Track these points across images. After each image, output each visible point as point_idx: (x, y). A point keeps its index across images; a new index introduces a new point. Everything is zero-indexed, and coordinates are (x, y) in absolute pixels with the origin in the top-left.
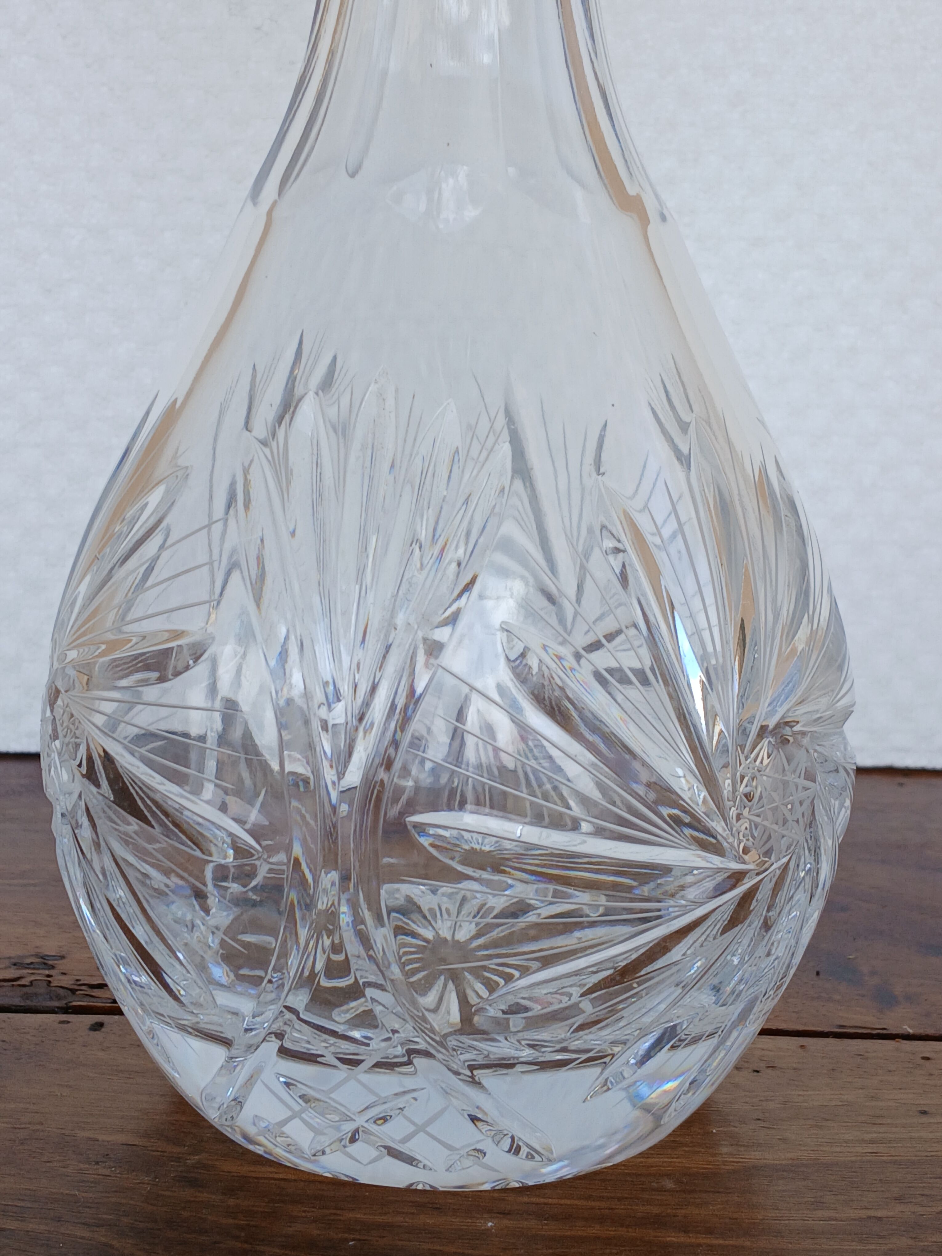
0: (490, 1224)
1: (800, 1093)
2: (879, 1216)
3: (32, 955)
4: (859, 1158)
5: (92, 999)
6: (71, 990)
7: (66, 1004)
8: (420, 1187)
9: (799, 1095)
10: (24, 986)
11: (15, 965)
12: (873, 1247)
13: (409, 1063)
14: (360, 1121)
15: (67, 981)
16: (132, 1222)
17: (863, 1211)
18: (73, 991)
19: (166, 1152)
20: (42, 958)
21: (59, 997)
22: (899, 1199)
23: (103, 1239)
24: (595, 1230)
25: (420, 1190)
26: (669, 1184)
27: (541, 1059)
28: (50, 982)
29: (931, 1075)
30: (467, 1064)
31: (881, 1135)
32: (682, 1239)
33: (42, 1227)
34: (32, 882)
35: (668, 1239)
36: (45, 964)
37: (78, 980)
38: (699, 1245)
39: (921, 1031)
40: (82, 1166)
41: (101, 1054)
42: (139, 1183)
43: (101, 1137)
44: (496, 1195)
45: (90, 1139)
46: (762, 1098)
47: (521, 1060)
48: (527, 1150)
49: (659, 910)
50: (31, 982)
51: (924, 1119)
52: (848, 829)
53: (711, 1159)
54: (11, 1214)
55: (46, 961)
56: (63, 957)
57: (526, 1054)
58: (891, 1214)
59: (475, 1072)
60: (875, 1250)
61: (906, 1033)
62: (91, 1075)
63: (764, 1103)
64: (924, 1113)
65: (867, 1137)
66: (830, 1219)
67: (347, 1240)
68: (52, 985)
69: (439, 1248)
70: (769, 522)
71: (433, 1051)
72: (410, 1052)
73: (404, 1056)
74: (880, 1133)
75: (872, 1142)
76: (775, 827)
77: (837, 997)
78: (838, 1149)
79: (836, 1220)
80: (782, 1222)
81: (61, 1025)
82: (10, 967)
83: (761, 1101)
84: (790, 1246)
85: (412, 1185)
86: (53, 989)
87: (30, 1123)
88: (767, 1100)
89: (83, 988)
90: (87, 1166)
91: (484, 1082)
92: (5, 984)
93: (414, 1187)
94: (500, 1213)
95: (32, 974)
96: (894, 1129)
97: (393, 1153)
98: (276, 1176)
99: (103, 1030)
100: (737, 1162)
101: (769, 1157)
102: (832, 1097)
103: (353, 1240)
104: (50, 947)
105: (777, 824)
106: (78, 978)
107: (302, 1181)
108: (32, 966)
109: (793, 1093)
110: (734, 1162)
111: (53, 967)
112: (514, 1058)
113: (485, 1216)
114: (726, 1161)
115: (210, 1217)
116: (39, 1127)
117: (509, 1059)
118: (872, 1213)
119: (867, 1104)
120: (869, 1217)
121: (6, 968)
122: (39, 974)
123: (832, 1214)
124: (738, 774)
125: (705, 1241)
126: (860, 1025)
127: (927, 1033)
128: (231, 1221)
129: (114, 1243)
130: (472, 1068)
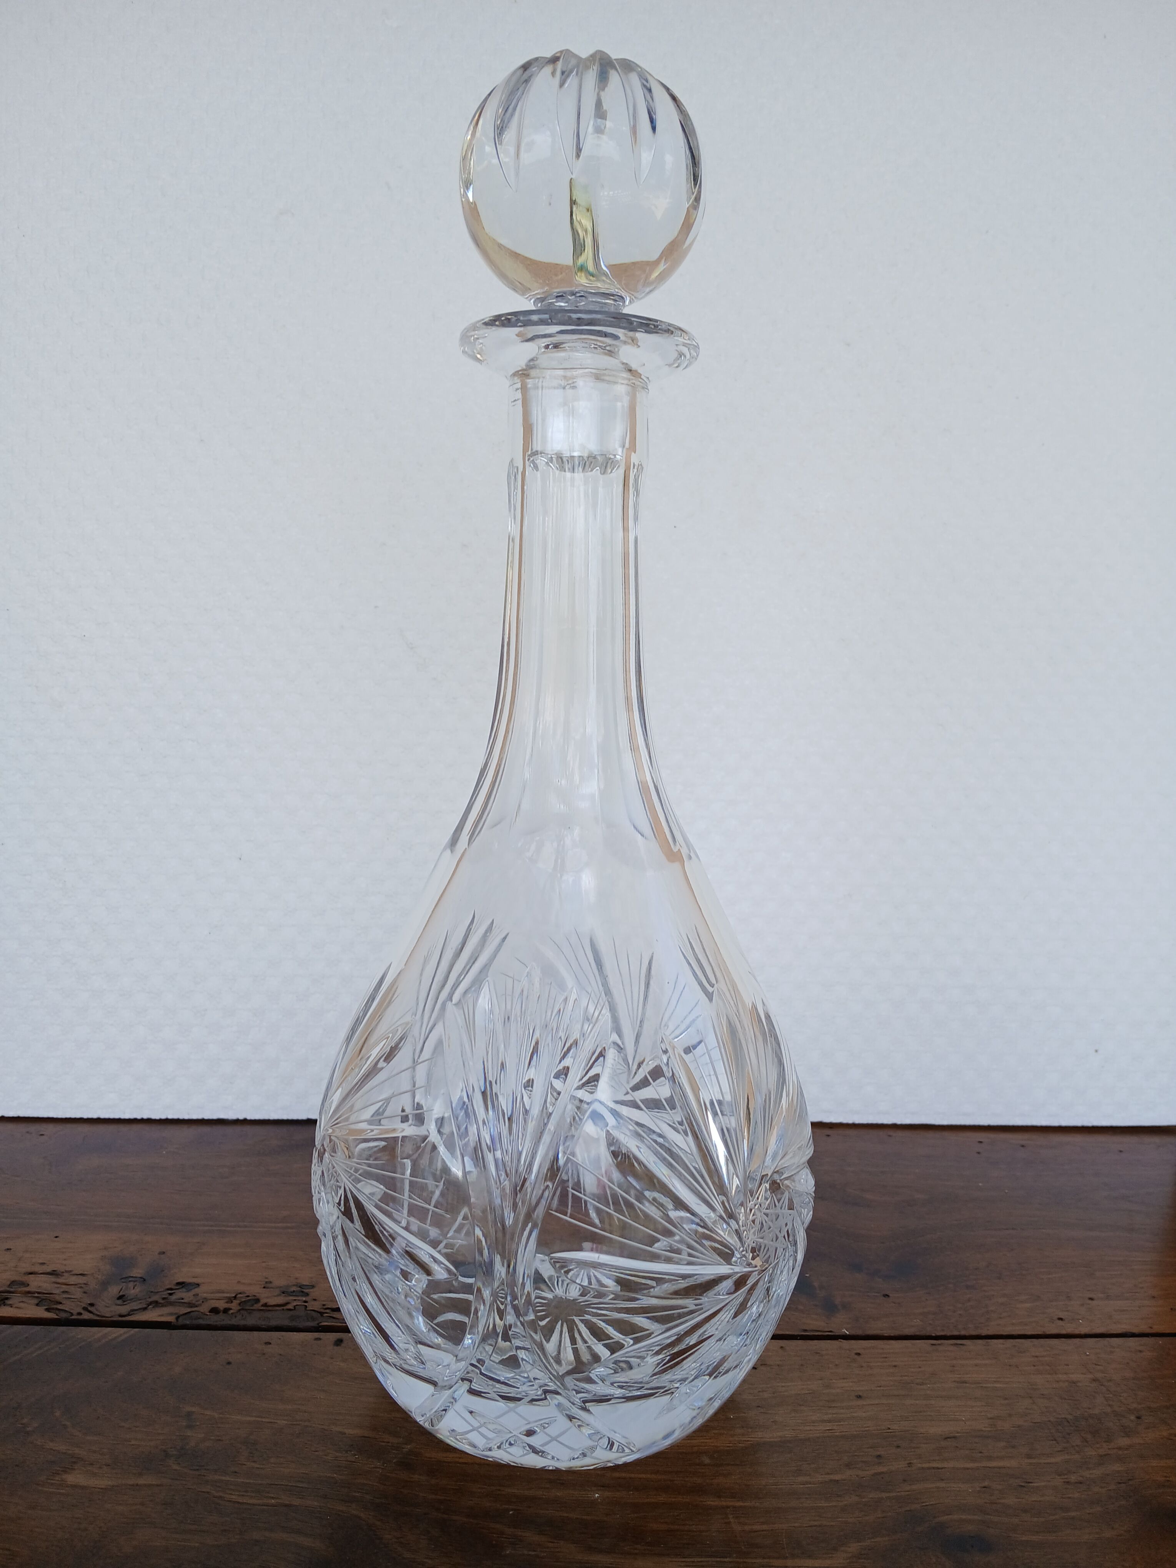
0: (597, 1495)
1: (783, 1385)
2: (837, 1479)
3: (294, 1285)
4: (822, 1434)
5: (334, 1320)
6: (319, 1312)
7: (318, 1324)
8: (551, 1468)
9: (782, 1386)
10: (290, 1310)
11: (283, 1293)
12: (834, 1504)
13: (546, 1398)
14: (515, 1433)
15: (316, 1306)
16: (372, 1498)
17: (827, 1476)
18: (321, 1314)
19: (389, 1442)
20: (300, 1287)
21: (313, 1319)
22: (848, 1466)
23: (354, 1512)
24: (662, 1498)
25: (552, 1470)
26: (707, 1460)
27: (627, 1395)
28: (306, 1306)
29: (862, 1367)
30: (581, 1400)
31: (834, 1416)
32: (716, 1503)
33: (316, 1503)
34: (289, 1225)
35: (709, 1503)
36: (303, 1292)
37: (324, 1305)
38: (728, 1507)
39: (853, 1332)
40: (337, 1454)
41: (342, 1364)
42: (374, 1468)
43: (346, 1431)
44: (599, 1472)
45: (340, 1432)
46: (760, 1390)
47: (615, 1396)
48: (618, 1443)
49: (701, 1305)
50: (295, 1306)
51: (860, 1402)
52: (811, 1222)
53: (731, 1439)
54: (295, 1493)
55: (303, 1290)
56: (313, 1287)
57: (618, 1392)
58: (843, 1477)
59: (586, 1404)
60: (835, 1506)
61: (844, 1334)
62: (338, 1382)
63: (761, 1394)
64: (859, 1397)
65: (826, 1417)
66: (807, 1483)
67: (508, 1510)
68: (308, 1309)
69: (566, 1515)
70: (760, 1038)
71: (560, 1391)
72: (546, 1392)
73: (542, 1395)
74: (833, 1414)
75: (829, 1421)
76: (771, 1243)
77: (801, 1307)
78: (808, 1428)
79: (810, 1484)
80: (778, 1487)
81: (315, 1341)
82: (280, 1295)
83: (760, 1392)
84: (784, 1505)
85: (546, 1467)
86: (309, 1312)
87: (301, 1421)
88: (763, 1391)
89: (328, 1311)
90: (340, 1454)
91: (590, 1409)
92: (277, 1308)
93: (547, 1468)
94: (603, 1486)
95: (295, 1300)
96: (842, 1411)
97: (535, 1451)
98: (461, 1460)
99: (343, 1345)
100: (748, 1441)
101: (768, 1436)
102: (803, 1387)
103: (512, 1510)
104: (305, 1277)
105: (772, 1241)
106: (324, 1303)
107: (476, 1464)
108: (294, 1294)
109: (778, 1384)
110: (745, 1441)
111: (307, 1294)
112: (610, 1395)
113: (594, 1488)
114: (741, 1440)
115: (421, 1494)
116: (306, 1423)
117: (607, 1396)
118: (832, 1477)
119: (824, 1391)
120: (831, 1481)
121: (278, 1295)
122: (299, 1300)
123: (807, 1479)
124: (748, 1209)
125: (731, 1504)
126: (815, 1329)
127: (857, 1334)
128: (434, 1497)
129: (362, 1515)
130: (584, 1402)
